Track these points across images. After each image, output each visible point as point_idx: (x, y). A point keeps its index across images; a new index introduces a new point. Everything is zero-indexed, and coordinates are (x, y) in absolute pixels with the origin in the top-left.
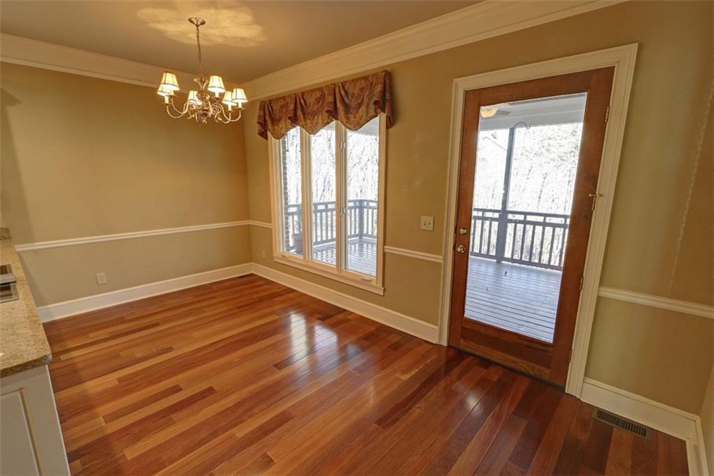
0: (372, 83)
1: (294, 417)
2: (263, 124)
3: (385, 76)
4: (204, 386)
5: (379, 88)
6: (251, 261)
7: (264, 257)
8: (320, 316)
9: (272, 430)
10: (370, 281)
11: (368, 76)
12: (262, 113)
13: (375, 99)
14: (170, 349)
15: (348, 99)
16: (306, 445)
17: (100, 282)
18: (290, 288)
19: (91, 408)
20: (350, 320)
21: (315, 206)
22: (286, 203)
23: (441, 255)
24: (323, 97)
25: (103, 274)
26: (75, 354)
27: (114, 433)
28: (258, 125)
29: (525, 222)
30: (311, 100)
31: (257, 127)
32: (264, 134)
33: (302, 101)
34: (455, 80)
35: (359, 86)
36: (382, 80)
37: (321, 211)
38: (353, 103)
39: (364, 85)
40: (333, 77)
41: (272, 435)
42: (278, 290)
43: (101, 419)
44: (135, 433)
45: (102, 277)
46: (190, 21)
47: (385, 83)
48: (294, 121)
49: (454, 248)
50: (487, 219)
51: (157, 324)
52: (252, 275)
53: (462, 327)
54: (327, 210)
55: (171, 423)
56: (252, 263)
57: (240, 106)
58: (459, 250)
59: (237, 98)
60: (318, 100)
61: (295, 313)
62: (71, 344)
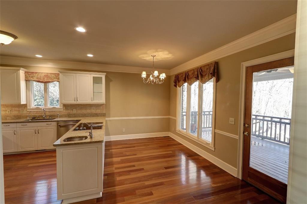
0: (210, 67)
1: (165, 184)
2: (175, 82)
3: (215, 64)
4: (141, 167)
5: (212, 68)
6: (169, 131)
7: (173, 130)
8: (188, 155)
9: (156, 186)
10: (209, 144)
11: (209, 64)
12: (175, 79)
13: (211, 72)
14: (136, 155)
15: (202, 72)
16: (165, 194)
17: (123, 131)
18: (180, 143)
19: (113, 165)
20: (199, 159)
21: (204, 112)
22: (182, 111)
23: (238, 135)
24: (194, 72)
25: (124, 129)
26: (113, 150)
27: (116, 173)
28: (174, 83)
29: (281, 123)
30: (190, 74)
31: (174, 84)
32: (176, 86)
33: (188, 74)
34: (242, 63)
35: (206, 68)
36: (213, 66)
37: (207, 115)
38: (204, 74)
39: (208, 67)
40: (197, 65)
41: (155, 187)
42: (176, 143)
43: (114, 168)
44: (121, 174)
45: (124, 130)
46: (152, 56)
47: (215, 66)
48: (185, 81)
49: (244, 133)
50: (266, 120)
51: (134, 147)
52: (169, 137)
53: (249, 172)
54: (209, 114)
55: (129, 174)
56: (170, 132)
57: (164, 79)
58: (245, 134)
59: (163, 76)
60: (192, 74)
61: (183, 155)
62: (113, 148)
